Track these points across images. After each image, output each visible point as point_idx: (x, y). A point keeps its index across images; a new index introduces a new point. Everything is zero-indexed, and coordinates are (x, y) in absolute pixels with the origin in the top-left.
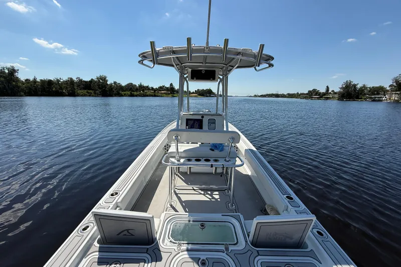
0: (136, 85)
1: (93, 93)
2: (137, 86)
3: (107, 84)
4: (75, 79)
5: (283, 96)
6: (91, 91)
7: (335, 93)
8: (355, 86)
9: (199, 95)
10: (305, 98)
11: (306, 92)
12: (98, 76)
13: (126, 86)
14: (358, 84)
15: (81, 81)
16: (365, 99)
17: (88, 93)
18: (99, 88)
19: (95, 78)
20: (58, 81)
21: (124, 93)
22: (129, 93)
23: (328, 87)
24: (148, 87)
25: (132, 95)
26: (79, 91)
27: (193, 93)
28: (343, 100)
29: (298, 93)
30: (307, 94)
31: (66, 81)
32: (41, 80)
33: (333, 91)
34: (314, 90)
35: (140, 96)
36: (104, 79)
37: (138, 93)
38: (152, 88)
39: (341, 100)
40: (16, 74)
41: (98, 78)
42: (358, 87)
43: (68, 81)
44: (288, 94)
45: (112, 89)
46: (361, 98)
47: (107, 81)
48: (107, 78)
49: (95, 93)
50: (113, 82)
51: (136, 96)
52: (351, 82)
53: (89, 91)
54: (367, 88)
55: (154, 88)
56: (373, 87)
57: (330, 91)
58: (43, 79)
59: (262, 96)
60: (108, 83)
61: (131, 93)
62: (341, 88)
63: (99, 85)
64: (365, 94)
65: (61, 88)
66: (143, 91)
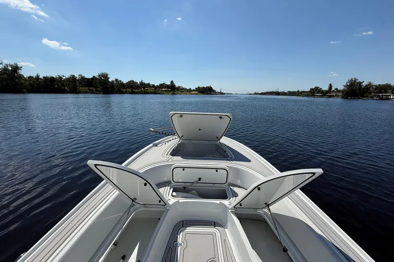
0: (137, 83)
1: (94, 90)
2: (139, 83)
3: (109, 82)
4: (77, 76)
5: (283, 94)
6: (93, 88)
7: (339, 91)
8: (360, 83)
9: (200, 92)
10: (307, 96)
11: (308, 90)
12: (100, 73)
13: (127, 83)
14: (363, 82)
15: (83, 78)
16: (371, 97)
17: (90, 90)
18: (101, 85)
19: (96, 75)
20: (60, 78)
21: (126, 90)
22: (130, 90)
23: (331, 85)
24: (149, 84)
25: (133, 93)
26: (81, 89)
27: (194, 90)
28: (347, 98)
29: (298, 91)
30: (309, 92)
31: (68, 79)
32: (44, 77)
33: (336, 89)
34: (317, 88)
35: (141, 93)
36: (105, 76)
37: (139, 90)
38: (153, 85)
39: (345, 98)
40: (20, 71)
41: (99, 76)
42: (364, 84)
43: (70, 78)
44: (289, 92)
45: (113, 86)
46: (367, 97)
47: (108, 78)
48: (109, 76)
49: (97, 90)
50: (114, 80)
51: (137, 93)
52: (356, 80)
53: (91, 88)
54: (373, 86)
55: (156, 85)
56: (379, 85)
57: (333, 89)
58: (45, 76)
59: (262, 94)
60: (110, 80)
61: (132, 90)
62: (345, 86)
63: (100, 83)
64: (371, 92)
65: (63, 85)
66: (144, 88)
